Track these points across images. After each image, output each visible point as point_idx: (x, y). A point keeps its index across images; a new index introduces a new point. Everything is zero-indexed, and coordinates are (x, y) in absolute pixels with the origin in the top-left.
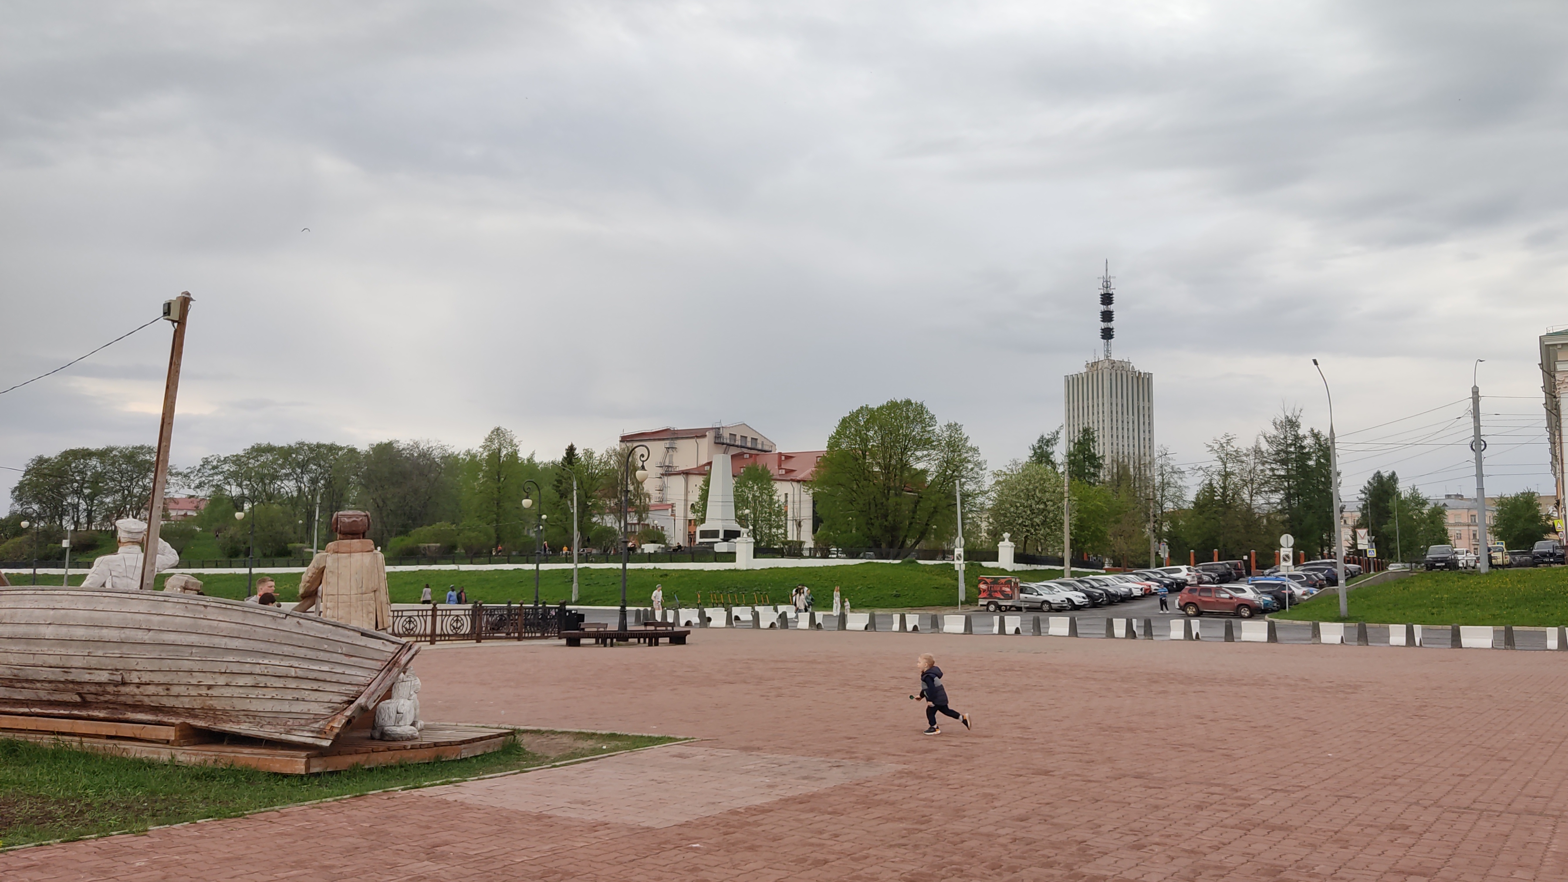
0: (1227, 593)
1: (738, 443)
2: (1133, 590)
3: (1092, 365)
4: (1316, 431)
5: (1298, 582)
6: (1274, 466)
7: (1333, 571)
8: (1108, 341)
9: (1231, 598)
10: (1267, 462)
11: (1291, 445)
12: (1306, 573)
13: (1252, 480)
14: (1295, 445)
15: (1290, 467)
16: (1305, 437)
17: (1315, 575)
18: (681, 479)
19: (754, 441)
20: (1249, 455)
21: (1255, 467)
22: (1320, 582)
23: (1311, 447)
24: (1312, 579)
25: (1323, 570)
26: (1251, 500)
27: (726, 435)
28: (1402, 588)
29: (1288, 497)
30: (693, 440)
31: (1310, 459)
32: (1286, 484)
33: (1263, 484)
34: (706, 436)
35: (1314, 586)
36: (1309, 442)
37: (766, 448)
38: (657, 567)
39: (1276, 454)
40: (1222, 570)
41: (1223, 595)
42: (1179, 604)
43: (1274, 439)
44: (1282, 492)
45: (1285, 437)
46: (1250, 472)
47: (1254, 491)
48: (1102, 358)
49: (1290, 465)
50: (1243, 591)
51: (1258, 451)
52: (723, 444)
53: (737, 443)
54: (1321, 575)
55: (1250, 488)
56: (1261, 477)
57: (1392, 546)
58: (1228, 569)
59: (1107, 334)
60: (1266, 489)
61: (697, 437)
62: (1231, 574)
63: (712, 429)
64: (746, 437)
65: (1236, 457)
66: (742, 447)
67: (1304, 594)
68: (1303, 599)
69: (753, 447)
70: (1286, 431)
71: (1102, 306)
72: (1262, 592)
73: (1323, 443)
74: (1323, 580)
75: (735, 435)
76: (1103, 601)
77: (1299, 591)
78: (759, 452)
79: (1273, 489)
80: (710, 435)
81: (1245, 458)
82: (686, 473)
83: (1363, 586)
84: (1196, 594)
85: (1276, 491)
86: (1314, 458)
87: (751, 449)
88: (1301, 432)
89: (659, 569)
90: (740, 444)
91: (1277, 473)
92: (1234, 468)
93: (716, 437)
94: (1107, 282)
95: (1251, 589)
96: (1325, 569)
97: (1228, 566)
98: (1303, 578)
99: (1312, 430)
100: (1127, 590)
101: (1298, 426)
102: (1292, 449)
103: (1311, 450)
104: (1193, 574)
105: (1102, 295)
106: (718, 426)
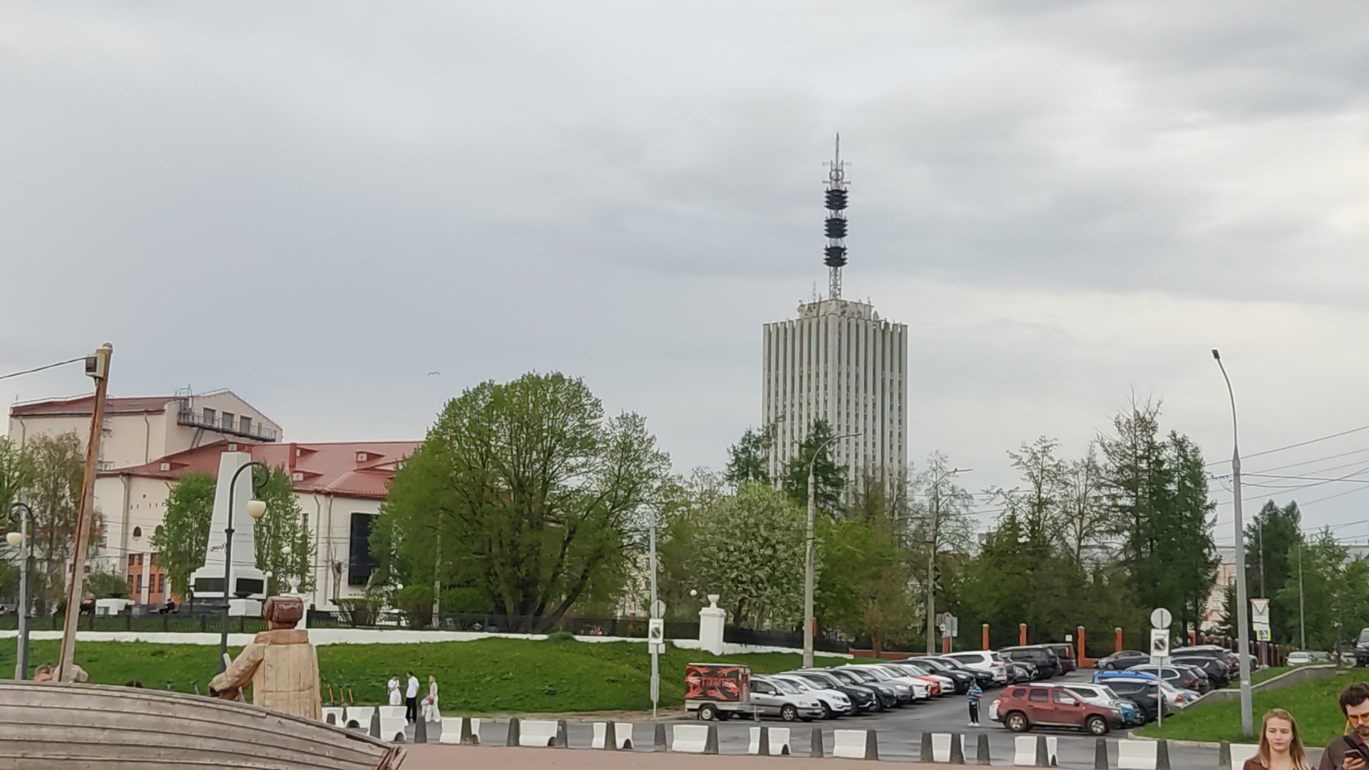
0: (1072, 696)
1: (218, 424)
2: (915, 689)
3: (809, 308)
4: (1179, 436)
5: (1169, 681)
6: (1114, 491)
7: (1217, 664)
8: (836, 270)
9: (1077, 705)
10: (1103, 484)
11: (1142, 457)
12: (1180, 667)
13: (1081, 513)
14: (1148, 458)
15: (1140, 494)
16: (1164, 446)
17: (1192, 669)
18: (118, 484)
19: (246, 422)
20: (1077, 473)
21: (1086, 493)
22: (1201, 680)
23: (1171, 462)
24: (1189, 677)
25: (1203, 662)
26: (1080, 547)
27: (198, 410)
28: (1325, 693)
29: (1135, 543)
30: (141, 418)
31: (1170, 481)
32: (1133, 521)
33: (1098, 520)
34: (163, 411)
35: (1191, 687)
36: (1170, 453)
37: (265, 434)
38: (142, 640)
39: (1118, 473)
40: (1040, 658)
41: (1063, 700)
42: (998, 713)
43: (1115, 448)
44: (1126, 533)
45: (1134, 446)
46: (1078, 500)
47: (1084, 532)
48: (826, 297)
49: (1140, 489)
50: (1093, 694)
51: (1091, 467)
52: (193, 425)
53: (216, 425)
54: (1200, 670)
55: (1078, 527)
56: (1095, 509)
57: (1291, 622)
58: (1052, 657)
59: (836, 258)
60: (1102, 529)
61: (148, 412)
62: (1055, 665)
63: (175, 399)
64: (232, 415)
65: (1057, 474)
66: (224, 431)
67: (1178, 700)
68: (1179, 708)
69: (244, 432)
70: (1136, 436)
71: (828, 210)
72: (1121, 696)
73: (1190, 457)
74: (1203, 678)
75: (213, 411)
76: (872, 705)
77: (1171, 694)
78: (253, 442)
79: (1114, 528)
80: (171, 410)
81: (1070, 476)
82: (128, 475)
83: (1267, 689)
84: (1025, 697)
85: (1118, 531)
86: (1176, 479)
87: (240, 435)
88: (1159, 438)
89: (145, 642)
90: (221, 427)
91: (1120, 502)
92: (1052, 494)
93: (180, 414)
94: (837, 170)
95: (1105, 690)
96: (1206, 661)
97: (1051, 652)
98: (1175, 675)
99: (1174, 435)
100: (905, 689)
101: (1154, 429)
102: (1144, 465)
103: (1173, 467)
104: (1001, 664)
105: (828, 192)
106: (185, 395)
